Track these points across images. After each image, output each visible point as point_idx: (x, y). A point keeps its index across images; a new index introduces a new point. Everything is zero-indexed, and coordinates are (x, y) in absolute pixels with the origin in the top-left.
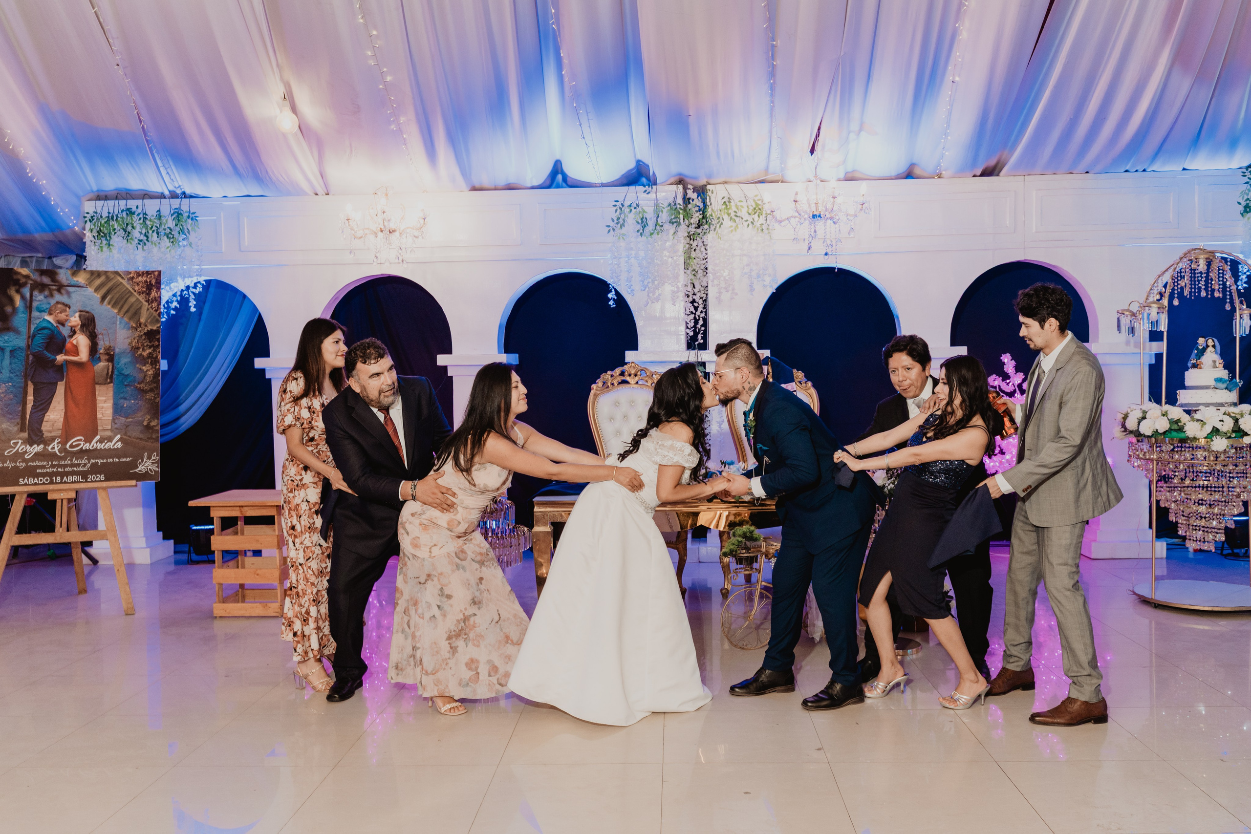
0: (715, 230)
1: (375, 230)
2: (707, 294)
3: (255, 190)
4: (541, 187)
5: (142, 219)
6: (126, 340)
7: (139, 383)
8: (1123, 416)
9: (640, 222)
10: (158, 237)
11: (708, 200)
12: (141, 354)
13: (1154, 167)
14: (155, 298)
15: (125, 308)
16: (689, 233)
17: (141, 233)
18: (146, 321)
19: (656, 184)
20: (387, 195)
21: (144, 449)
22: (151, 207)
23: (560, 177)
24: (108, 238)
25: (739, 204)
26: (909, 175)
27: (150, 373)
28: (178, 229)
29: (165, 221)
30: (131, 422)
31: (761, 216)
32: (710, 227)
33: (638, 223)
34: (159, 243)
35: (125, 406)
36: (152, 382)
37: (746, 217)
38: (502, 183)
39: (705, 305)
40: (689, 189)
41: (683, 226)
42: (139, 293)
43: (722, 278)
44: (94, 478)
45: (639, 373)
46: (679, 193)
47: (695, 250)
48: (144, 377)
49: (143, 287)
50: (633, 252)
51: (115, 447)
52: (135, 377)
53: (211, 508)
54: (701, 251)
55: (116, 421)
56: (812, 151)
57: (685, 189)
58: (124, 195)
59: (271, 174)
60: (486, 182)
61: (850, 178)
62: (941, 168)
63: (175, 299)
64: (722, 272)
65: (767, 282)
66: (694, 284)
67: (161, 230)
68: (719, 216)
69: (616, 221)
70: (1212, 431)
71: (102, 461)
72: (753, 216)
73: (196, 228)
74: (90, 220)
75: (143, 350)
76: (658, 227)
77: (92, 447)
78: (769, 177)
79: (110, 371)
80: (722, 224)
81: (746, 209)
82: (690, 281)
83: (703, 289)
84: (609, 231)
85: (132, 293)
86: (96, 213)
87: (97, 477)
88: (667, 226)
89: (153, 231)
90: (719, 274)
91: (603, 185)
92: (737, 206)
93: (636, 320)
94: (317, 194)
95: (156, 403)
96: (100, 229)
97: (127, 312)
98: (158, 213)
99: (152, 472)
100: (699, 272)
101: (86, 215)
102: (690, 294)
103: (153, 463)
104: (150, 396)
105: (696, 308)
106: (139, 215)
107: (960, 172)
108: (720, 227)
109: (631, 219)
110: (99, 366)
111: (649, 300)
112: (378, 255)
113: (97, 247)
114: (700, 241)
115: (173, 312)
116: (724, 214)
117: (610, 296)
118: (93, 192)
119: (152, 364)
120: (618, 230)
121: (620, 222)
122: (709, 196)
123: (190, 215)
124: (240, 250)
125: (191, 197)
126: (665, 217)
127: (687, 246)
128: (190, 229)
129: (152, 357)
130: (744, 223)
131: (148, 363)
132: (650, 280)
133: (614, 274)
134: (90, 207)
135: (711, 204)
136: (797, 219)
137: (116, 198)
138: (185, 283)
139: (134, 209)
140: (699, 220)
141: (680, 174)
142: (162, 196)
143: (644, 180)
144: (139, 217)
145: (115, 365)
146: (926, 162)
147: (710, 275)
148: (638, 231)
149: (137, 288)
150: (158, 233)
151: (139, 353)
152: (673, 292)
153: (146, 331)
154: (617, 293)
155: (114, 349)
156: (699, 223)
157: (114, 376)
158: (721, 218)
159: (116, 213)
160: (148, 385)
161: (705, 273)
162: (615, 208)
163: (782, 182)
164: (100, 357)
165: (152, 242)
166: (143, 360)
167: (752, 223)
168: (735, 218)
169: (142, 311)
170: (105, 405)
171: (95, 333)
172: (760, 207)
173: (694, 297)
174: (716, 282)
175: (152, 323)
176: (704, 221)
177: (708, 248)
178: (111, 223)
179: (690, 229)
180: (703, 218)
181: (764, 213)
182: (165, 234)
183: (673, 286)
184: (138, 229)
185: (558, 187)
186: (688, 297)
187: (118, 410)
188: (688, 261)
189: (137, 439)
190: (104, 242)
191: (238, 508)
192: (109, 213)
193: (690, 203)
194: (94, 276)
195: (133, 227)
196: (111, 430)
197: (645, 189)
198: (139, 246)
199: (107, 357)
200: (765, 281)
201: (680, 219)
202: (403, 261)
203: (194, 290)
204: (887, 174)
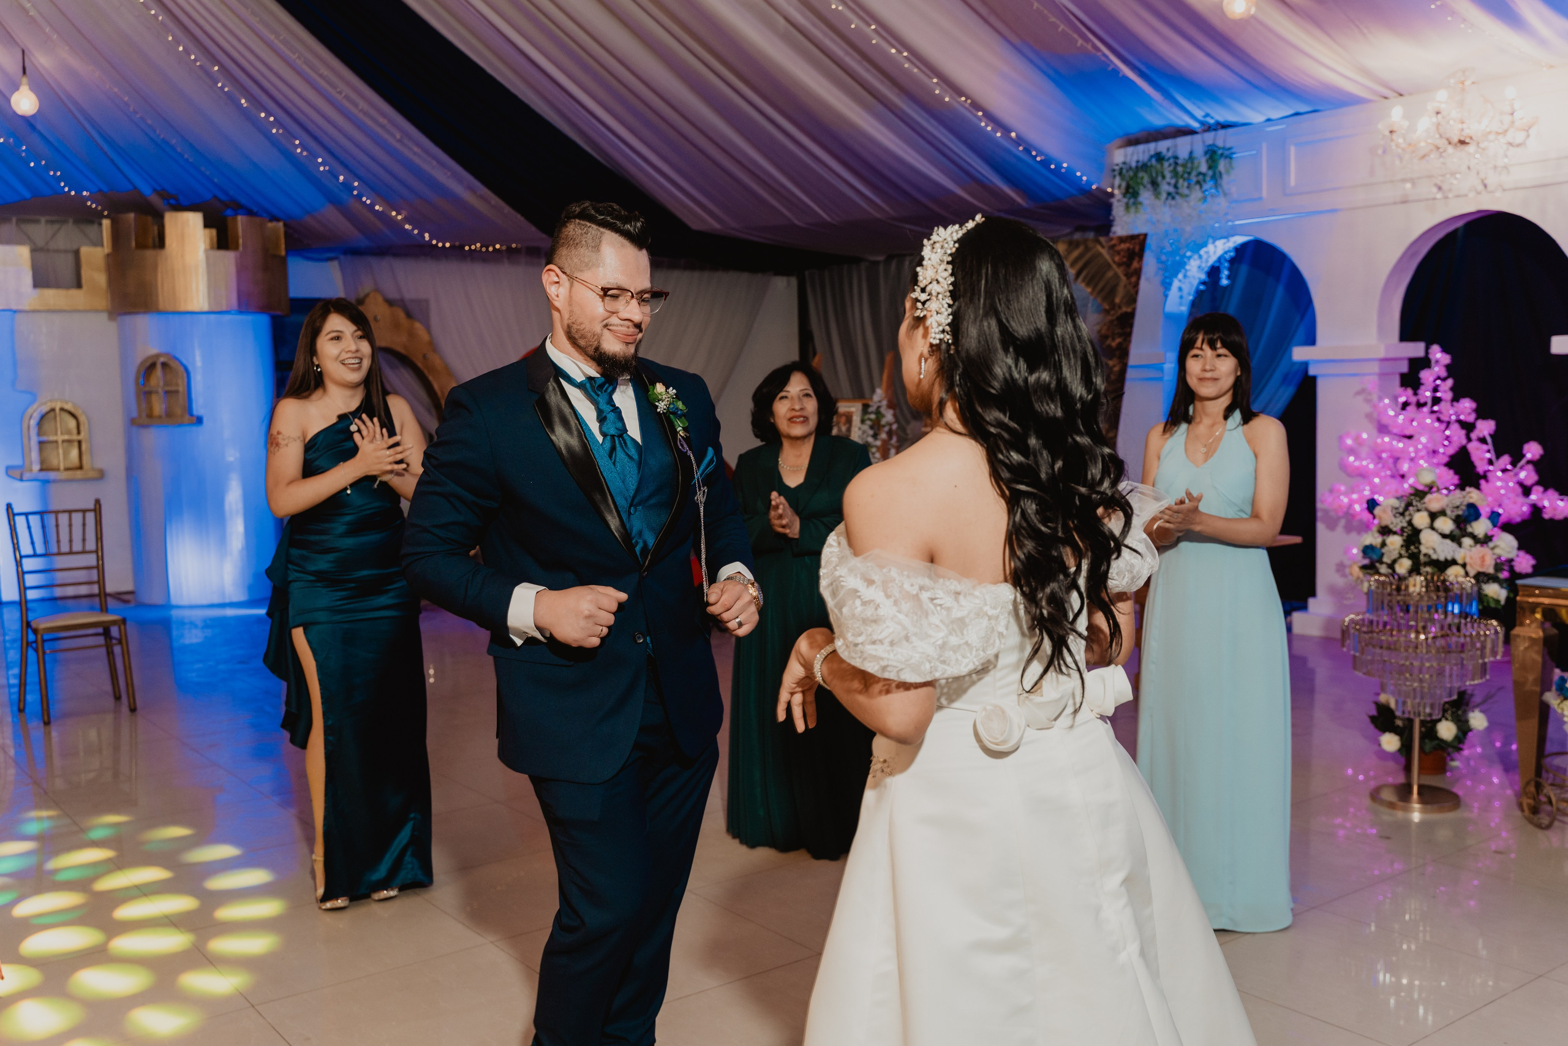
1: (1436, 143)
3: (1299, 107)
5: (1173, 165)
10: (1189, 187)
12: (1109, 346)
14: (1136, 270)
18: (1122, 301)
20: (1463, 83)
22: (1183, 147)
24: (1136, 195)
27: (1116, 369)
28: (1211, 173)
29: (1197, 164)
34: (1189, 195)
36: (1118, 381)
42: (1119, 265)
49: (1124, 257)
58: (1154, 136)
67: (1192, 177)
73: (1230, 169)
74: (1118, 173)
75: (1113, 339)
85: (1111, 265)
86: (1125, 163)
89: (1184, 180)
94: (1386, 98)
96: (1129, 184)
97: (1102, 290)
98: (1190, 154)
101: (1115, 167)
106: (1169, 159)
113: (1125, 208)
118: (1123, 136)
119: (1121, 357)
123: (1226, 152)
124: (1284, 194)
125: (1228, 126)
128: (1223, 171)
129: (1121, 349)
131: (1117, 357)
134: (1119, 157)
137: (1146, 141)
138: (1216, 246)
139: (1164, 152)
142: (1192, 131)
144: (1170, 162)
149: (1117, 259)
150: (1189, 182)
151: (1108, 343)
153: (1119, 315)
159: (1146, 160)
165: (1181, 195)
166: (1110, 353)
169: (1119, 288)
175: (1130, 303)
178: (1140, 174)
182: (1197, 181)
184: (1168, 178)
190: (1132, 200)
192: (1138, 161)
194: (1072, 247)
195: (1163, 177)
198: (1167, 201)
203: (1229, 257)
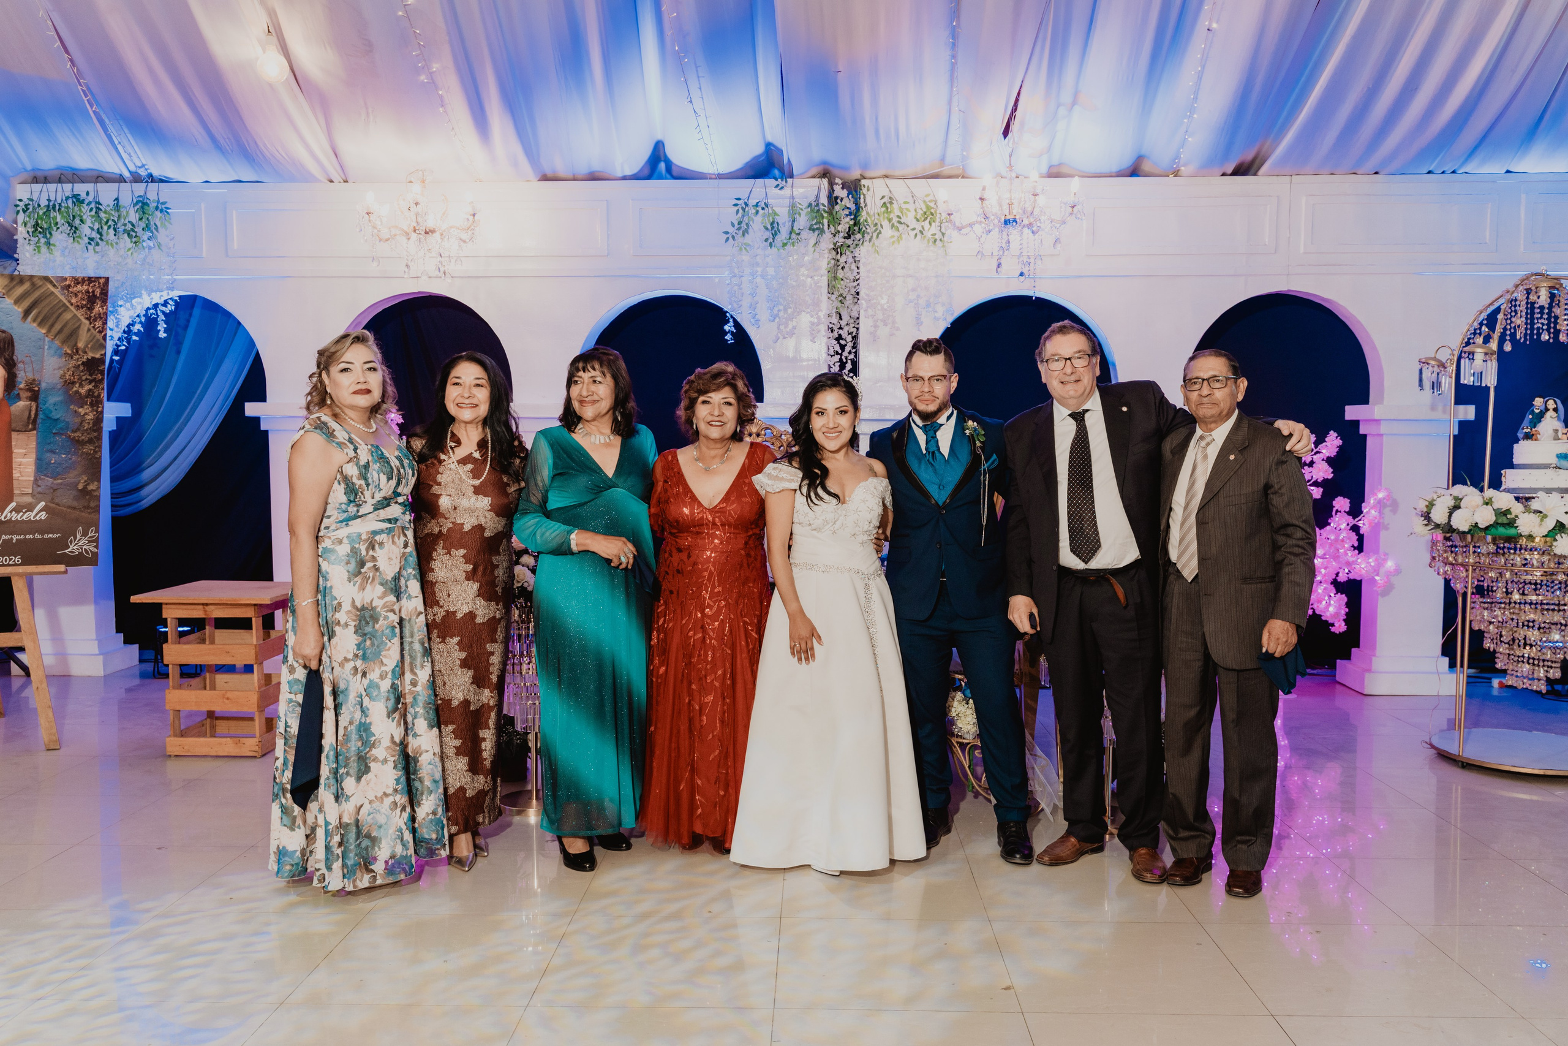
0: (870, 240)
1: (406, 229)
2: (858, 329)
3: (247, 174)
4: (635, 177)
5: (94, 210)
6: (56, 372)
7: (74, 431)
8: (1427, 504)
9: (769, 227)
10: (115, 235)
11: (862, 200)
12: (77, 392)
13: (1468, 168)
14: (100, 314)
15: (57, 327)
16: (835, 244)
17: (93, 229)
18: (86, 346)
19: (791, 176)
20: (423, 182)
21: (77, 522)
22: (107, 193)
23: (662, 166)
24: (48, 236)
25: (904, 206)
26: (1134, 171)
27: (90, 417)
28: (143, 224)
29: (125, 213)
30: (61, 484)
31: (933, 224)
32: (863, 237)
33: (767, 229)
34: (117, 243)
35: (53, 462)
36: (92, 430)
37: (913, 224)
38: (583, 170)
39: (854, 344)
40: (837, 184)
41: (827, 235)
42: (78, 307)
43: (879, 307)
44: (6, 559)
45: (763, 432)
46: (822, 190)
47: (843, 268)
48: (81, 423)
49: (82, 299)
50: (759, 269)
51: (37, 518)
52: (67, 423)
53: (164, 606)
54: (850, 270)
55: (40, 483)
56: (1006, 132)
57: (831, 184)
58: (70, 177)
59: (262, 147)
60: (561, 169)
61: (1054, 173)
62: (1179, 162)
63: (138, 320)
64: (879, 298)
65: (939, 314)
66: (840, 314)
67: (119, 225)
68: (876, 221)
69: (737, 226)
70: (1555, 527)
71: (18, 537)
72: (923, 223)
73: (167, 224)
74: (23, 209)
75: (81, 385)
76: (794, 236)
77: (5, 518)
78: (946, 170)
79: (33, 413)
80: (880, 233)
81: (913, 213)
82: (835, 310)
83: (852, 321)
84: (727, 239)
85: (68, 307)
86: (32, 200)
87: (10, 560)
88: (805, 234)
89: (109, 227)
90: (875, 301)
91: (720, 176)
92: (900, 208)
93: (761, 361)
94: (331, 181)
95: (97, 458)
96: (37, 224)
97: (60, 332)
98: (116, 202)
99: (88, 554)
100: (847, 299)
101: (18, 203)
102: (835, 328)
103: (90, 542)
104: (88, 448)
105: (843, 347)
106: (89, 204)
107: (1205, 168)
108: (877, 237)
109: (758, 224)
110: (18, 407)
111: (779, 335)
112: (410, 264)
113: (32, 247)
114: (851, 256)
115: (135, 338)
116: (884, 219)
117: (727, 328)
118: (26, 171)
119: (92, 405)
120: (739, 238)
121: (742, 228)
122: (864, 195)
123: (160, 206)
124: (227, 256)
125: (162, 181)
126: (803, 221)
127: (833, 262)
128: (159, 224)
129: (93, 396)
130: (911, 232)
131: (87, 404)
132: (781, 307)
133: (733, 299)
134: (23, 192)
135: (866, 205)
136: (983, 225)
137: (60, 181)
138: (152, 299)
139: (83, 196)
140: (849, 228)
141: (825, 163)
142: (121, 179)
143: (776, 172)
144: (90, 207)
145: (40, 406)
146: (1160, 153)
147: (863, 302)
148: (766, 240)
149: (74, 301)
150: (115, 231)
151: (75, 389)
152: (813, 324)
153: (85, 360)
154: (737, 324)
155: (39, 384)
156: (849, 231)
157: (39, 421)
158: (879, 225)
159: (59, 201)
160: (85, 434)
161: (856, 300)
162: (736, 208)
163: (963, 177)
164: (19, 394)
165: (107, 242)
166: (80, 400)
167: (921, 232)
168: (898, 225)
169: (81, 332)
170: (24, 460)
171: (13, 360)
172: (932, 211)
173: (841, 332)
174: (870, 312)
175: (93, 349)
176: (856, 228)
177: (860, 265)
178: (53, 214)
179: (836, 239)
180: (855, 224)
181: (938, 220)
182: (125, 231)
183: (812, 317)
184: (89, 223)
185: (660, 178)
186: (832, 331)
187: (42, 467)
188: (834, 282)
189: (69, 507)
190: (43, 240)
191: (201, 607)
192: (49, 200)
193: (837, 203)
194: (15, 283)
195: (82, 221)
196: (32, 495)
197: (777, 183)
198: (89, 246)
199: (29, 394)
200: (936, 312)
201: (823, 225)
202: (445, 273)
203: (164, 309)
204: (1106, 169)
